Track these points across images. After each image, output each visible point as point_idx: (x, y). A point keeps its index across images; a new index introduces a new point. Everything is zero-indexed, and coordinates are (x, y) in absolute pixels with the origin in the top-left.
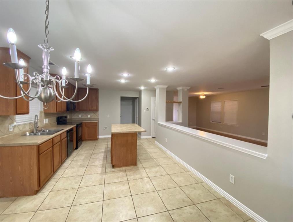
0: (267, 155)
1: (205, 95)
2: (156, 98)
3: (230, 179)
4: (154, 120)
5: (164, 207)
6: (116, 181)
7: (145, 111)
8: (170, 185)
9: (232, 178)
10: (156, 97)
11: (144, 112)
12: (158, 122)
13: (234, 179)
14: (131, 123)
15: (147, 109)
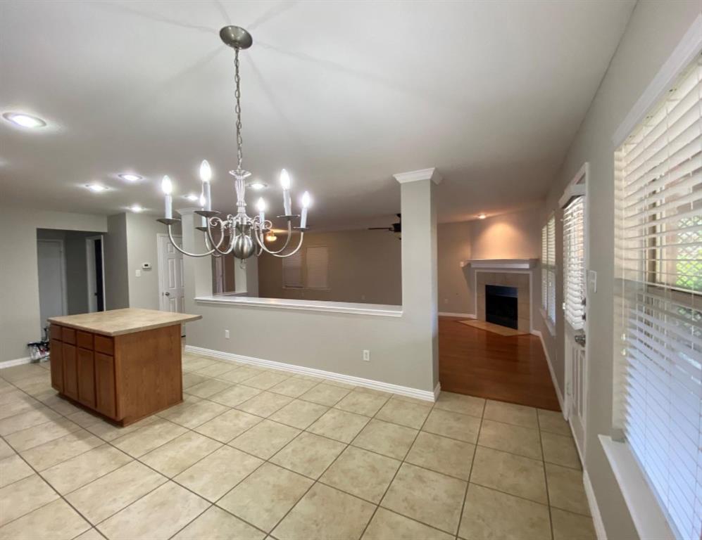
0: (401, 312)
1: (276, 235)
2: (181, 238)
3: (364, 356)
4: (168, 294)
5: (294, 430)
6: (162, 442)
7: (138, 272)
8: (281, 402)
9: (366, 354)
10: (183, 236)
11: (137, 275)
12: (195, 297)
13: (368, 355)
14: (95, 312)
15: (146, 265)
